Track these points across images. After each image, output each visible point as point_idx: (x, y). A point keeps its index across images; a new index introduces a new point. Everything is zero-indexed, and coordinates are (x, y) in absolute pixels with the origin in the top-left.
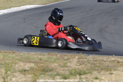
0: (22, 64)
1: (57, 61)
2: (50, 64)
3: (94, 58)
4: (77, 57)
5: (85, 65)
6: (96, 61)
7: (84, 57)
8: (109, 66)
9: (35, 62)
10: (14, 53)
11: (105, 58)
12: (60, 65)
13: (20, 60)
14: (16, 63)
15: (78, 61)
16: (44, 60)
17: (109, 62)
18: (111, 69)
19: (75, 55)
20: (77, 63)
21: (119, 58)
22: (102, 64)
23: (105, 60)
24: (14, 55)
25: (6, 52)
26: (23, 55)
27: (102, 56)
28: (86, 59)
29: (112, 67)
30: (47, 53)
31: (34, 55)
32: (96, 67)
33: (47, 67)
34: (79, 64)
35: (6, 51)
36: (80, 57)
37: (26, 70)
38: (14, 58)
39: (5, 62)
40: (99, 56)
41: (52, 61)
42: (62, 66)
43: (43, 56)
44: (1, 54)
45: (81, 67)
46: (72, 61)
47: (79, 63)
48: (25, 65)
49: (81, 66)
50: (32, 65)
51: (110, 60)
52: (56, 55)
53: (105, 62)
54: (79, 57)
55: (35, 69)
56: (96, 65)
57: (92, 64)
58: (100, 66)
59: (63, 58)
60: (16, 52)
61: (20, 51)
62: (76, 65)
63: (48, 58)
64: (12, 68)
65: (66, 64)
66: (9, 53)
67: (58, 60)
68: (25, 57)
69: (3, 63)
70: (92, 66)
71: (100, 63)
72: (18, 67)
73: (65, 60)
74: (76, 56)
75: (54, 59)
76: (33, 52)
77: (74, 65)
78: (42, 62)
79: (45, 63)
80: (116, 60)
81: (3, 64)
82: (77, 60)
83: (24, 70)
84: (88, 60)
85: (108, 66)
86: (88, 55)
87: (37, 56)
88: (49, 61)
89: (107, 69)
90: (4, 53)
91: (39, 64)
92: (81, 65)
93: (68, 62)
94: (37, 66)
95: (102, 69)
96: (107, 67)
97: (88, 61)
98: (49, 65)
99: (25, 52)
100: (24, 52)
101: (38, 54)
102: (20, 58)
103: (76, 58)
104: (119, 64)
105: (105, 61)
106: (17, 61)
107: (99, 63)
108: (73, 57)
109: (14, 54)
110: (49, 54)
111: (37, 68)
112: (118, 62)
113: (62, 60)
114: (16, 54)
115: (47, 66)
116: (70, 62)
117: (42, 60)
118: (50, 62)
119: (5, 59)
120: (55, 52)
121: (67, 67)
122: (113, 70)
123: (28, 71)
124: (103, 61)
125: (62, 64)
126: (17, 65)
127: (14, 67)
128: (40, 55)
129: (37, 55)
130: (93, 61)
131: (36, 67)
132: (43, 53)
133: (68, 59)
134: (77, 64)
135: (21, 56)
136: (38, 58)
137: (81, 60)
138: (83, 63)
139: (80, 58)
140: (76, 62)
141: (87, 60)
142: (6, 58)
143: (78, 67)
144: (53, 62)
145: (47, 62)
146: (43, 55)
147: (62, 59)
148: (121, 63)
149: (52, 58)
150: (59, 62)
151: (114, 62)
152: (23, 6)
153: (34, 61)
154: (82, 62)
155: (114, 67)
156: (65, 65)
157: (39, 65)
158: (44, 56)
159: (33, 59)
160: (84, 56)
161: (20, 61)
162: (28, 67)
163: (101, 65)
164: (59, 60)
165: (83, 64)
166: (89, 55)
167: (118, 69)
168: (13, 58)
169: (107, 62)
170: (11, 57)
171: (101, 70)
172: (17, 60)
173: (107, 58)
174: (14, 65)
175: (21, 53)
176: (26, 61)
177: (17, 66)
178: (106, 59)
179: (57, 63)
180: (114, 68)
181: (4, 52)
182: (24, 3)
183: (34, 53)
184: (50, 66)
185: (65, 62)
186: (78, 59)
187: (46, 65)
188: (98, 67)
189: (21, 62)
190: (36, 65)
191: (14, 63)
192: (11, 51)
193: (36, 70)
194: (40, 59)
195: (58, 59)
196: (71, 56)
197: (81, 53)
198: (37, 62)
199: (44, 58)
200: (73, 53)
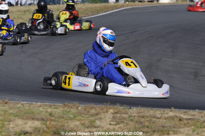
0: (20, 122)
1: (79, 118)
2: (68, 123)
3: (140, 113)
4: (111, 111)
5: (125, 125)
6: (143, 117)
7: (123, 111)
8: (166, 125)
9: (42, 119)
10: (6, 103)
11: (159, 112)
12: (83, 124)
13: (16, 116)
14: (10, 121)
15: (113, 117)
16: (56, 115)
17: (165, 119)
18: (168, 131)
19: (108, 107)
20: (111, 121)
21: (181, 113)
22: (154, 123)
23: (159, 116)
24: (6, 107)
26: (21, 106)
27: (153, 109)
28: (126, 113)
29: (171, 127)
30: (61, 104)
31: (40, 106)
32: (144, 127)
33: (63, 128)
34: (115, 123)
36: (117, 111)
37: (27, 133)
38: (7, 111)
40: (149, 109)
41: (70, 117)
42: (88, 125)
43: (54, 108)
45: (119, 128)
46: (103, 117)
47: (115, 121)
48: (26, 123)
49: (118, 126)
50: (37, 124)
51: (166, 116)
52: (76, 107)
53: (158, 120)
54: (115, 111)
55: (41, 131)
56: (143, 125)
57: (137, 122)
58: (149, 126)
59: (88, 113)
60: (10, 102)
61: (15, 100)
62: (110, 124)
63: (63, 112)
64: (4, 128)
65: (94, 122)
67: (80, 115)
68: (25, 110)
70: (137, 126)
71: (151, 120)
72: (13, 128)
73: (92, 115)
74: (110, 108)
75: (73, 114)
76: (37, 102)
77: (107, 124)
78: (53, 118)
79: (58, 120)
80: (176, 117)
82: (111, 116)
83: (24, 131)
84: (129, 116)
85: (163, 127)
86: (130, 108)
87: (44, 109)
88: (65, 116)
89: (161, 131)
91: (48, 123)
92: (118, 123)
93: (96, 119)
94: (46, 125)
95: (154, 131)
96: (162, 129)
97: (131, 118)
98: (66, 125)
99: (25, 102)
100: (22, 102)
101: (46, 105)
102: (17, 113)
103: (109, 113)
104: (182, 122)
105: (158, 118)
106: (12, 118)
107: (148, 121)
108: (105, 110)
109: (6, 105)
110: (66, 106)
111: (45, 129)
112: (180, 120)
113: (87, 116)
114: (11, 105)
115: (63, 126)
116: (100, 119)
117: (53, 116)
118: (67, 119)
120: (74, 103)
121: (95, 127)
122: (172, 132)
123: (31, 133)
124: (155, 117)
125: (87, 122)
126: (11, 123)
127: (8, 126)
128: (50, 106)
129: (45, 108)
130: (139, 117)
131: (44, 126)
132: (55, 104)
133: (97, 114)
134: (112, 123)
135: (18, 108)
136: (47, 112)
137: (118, 115)
138: (122, 120)
139: (116, 113)
140: (110, 120)
143: (115, 126)
144: (71, 119)
145: (62, 119)
146: (54, 107)
147: (86, 115)
148: (185, 122)
149: (69, 112)
150: (82, 118)
151: (174, 119)
153: (39, 116)
154: (120, 119)
155: (174, 127)
156: (91, 124)
157: (50, 124)
158: (57, 109)
159: (38, 113)
160: (124, 109)
161: (16, 118)
162: (30, 127)
163: (152, 124)
164: (83, 115)
165: (123, 122)
166: (132, 108)
167: (180, 131)
168: (5, 111)
169: (161, 120)
170: (2, 110)
171: (152, 133)
172: (11, 115)
173: (162, 112)
174: (6, 123)
175: (18, 104)
176: (27, 117)
177: (12, 126)
178: (159, 114)
179: (78, 120)
180: (174, 129)
183: (39, 104)
184: (68, 126)
185: (92, 118)
186: (113, 114)
187: (61, 124)
188: (148, 127)
189: (19, 118)
190: (44, 124)
191: (6, 121)
193: (44, 131)
194: (51, 114)
195: (80, 114)
196: (102, 109)
197: (118, 104)
198: (46, 119)
199: (57, 113)
200: (105, 104)
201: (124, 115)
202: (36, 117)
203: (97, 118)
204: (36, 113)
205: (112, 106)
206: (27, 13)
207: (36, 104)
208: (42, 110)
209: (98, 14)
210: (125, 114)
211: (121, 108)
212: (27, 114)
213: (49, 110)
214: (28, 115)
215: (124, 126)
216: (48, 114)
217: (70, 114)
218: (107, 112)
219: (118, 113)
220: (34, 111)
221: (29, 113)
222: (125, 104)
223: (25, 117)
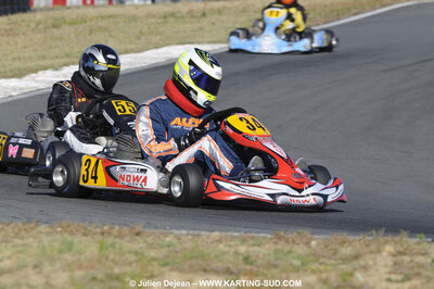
1: (314, 266)
4: (389, 248)
7: (417, 248)
9: (228, 272)
10: (138, 234)
12: (325, 282)
13: (166, 264)
14: (152, 276)
15: (395, 264)
16: (259, 262)
19: (381, 239)
20: (390, 273)
24: (139, 244)
25: (109, 234)
26: (175, 241)
28: (425, 254)
30: (269, 236)
31: (220, 241)
34: (400, 277)
35: (106, 228)
36: (402, 249)
38: (143, 254)
39: (109, 272)
41: (291, 265)
42: (336, 284)
43: (254, 245)
44: (89, 238)
46: (371, 262)
47: (401, 273)
49: (407, 284)
52: (305, 240)
59: (335, 254)
60: (148, 231)
62: (389, 280)
63: (276, 255)
65: (351, 275)
66: (121, 236)
67: (316, 261)
68: (185, 249)
69: (100, 276)
73: (345, 260)
74: (386, 242)
75: (299, 258)
76: (213, 231)
77: (381, 280)
79: (266, 272)
81: (102, 281)
82: (390, 261)
87: (230, 246)
88: (281, 263)
90: (99, 237)
92: (407, 278)
93: (355, 269)
99: (184, 232)
100: (176, 232)
101: (232, 238)
102: (166, 256)
103: (384, 254)
106: (156, 268)
108: (373, 247)
109: (138, 238)
110: (280, 238)
113: (332, 262)
114: (149, 239)
116: (365, 268)
117: (251, 264)
118: (285, 271)
119: (107, 259)
120: (300, 231)
121: (354, 288)
125: (333, 277)
128: (243, 241)
129: (232, 243)
132: (255, 235)
133: (356, 257)
134: (393, 277)
135: (169, 246)
136: (237, 253)
137: (407, 259)
138: (416, 270)
139: (400, 253)
140: (387, 270)
141: (429, 261)
142: (111, 256)
143: (400, 285)
144: (296, 270)
145: (275, 271)
146: (252, 242)
147: (330, 258)
149: (290, 252)
150: (322, 268)
152: (157, 48)
153: (220, 264)
154: (412, 268)
156: (344, 281)
158: (259, 246)
159: (216, 256)
161: (166, 269)
164: (322, 260)
165: (418, 274)
168: (136, 253)
170: (129, 252)
172: (155, 263)
175: (166, 235)
176: (191, 266)
179: (313, 272)
181: (98, 230)
182: (156, 39)
183: (216, 234)
185: (345, 267)
186: (394, 256)
189: (172, 270)
192: (126, 230)
194: (246, 259)
195: (316, 257)
196: (368, 246)
197: (405, 233)
198: (235, 271)
199: (261, 256)
200: (374, 232)
201: (420, 259)
202: (214, 265)
203: (357, 266)
204: (212, 256)
205: (389, 238)
206: (172, 20)
207: (208, 237)
208: (226, 249)
209: (338, 19)
210: (423, 254)
211: (412, 242)
212: (191, 258)
213: (242, 249)
214: (194, 261)
215: (422, 284)
216: (241, 257)
217: (293, 258)
218: (379, 251)
219: (405, 254)
220: (206, 252)
221: (195, 257)
222: (419, 232)
223: (186, 267)
